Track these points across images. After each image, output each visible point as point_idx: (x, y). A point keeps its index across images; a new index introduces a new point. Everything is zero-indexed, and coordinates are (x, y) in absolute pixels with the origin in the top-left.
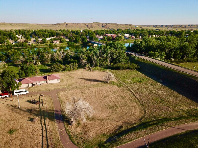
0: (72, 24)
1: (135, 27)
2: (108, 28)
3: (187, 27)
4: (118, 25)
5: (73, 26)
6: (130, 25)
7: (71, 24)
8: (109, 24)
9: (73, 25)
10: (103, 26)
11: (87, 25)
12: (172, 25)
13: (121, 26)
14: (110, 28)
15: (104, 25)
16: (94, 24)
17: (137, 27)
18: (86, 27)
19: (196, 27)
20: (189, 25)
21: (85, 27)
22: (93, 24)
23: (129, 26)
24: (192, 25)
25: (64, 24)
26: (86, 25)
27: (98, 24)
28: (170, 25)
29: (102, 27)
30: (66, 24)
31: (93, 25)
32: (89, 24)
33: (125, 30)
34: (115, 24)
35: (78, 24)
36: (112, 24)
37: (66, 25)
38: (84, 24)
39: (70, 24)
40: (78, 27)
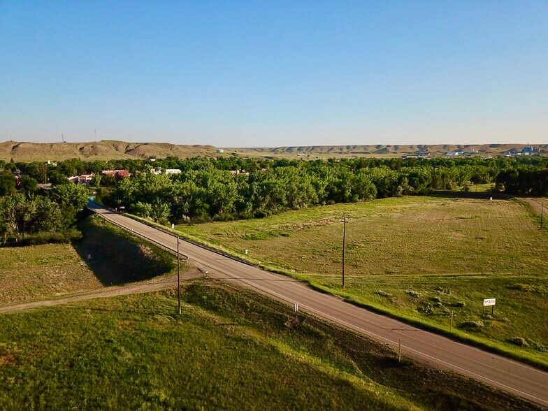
0: (33, 144)
1: (218, 152)
2: (143, 155)
3: (345, 150)
4: (171, 146)
5: (35, 150)
6: (207, 147)
7: (31, 146)
8: (146, 144)
9: (37, 147)
10: (128, 149)
11: (81, 149)
12: (313, 148)
13: (180, 149)
14: (148, 155)
15: (131, 147)
16: (102, 145)
17: (222, 151)
18: (77, 152)
19: (362, 150)
20: (348, 147)
21: (75, 154)
22: (99, 144)
23: (202, 150)
24: (354, 147)
25: (6, 144)
26: (79, 147)
27: (115, 145)
28: (309, 147)
29: (127, 152)
30: (13, 145)
31: (99, 146)
32: (86, 144)
33: (188, 159)
34: (164, 144)
35: (52, 145)
36: (156, 144)
37: (14, 148)
38: (71, 144)
39: (28, 145)
40: (53, 153)
